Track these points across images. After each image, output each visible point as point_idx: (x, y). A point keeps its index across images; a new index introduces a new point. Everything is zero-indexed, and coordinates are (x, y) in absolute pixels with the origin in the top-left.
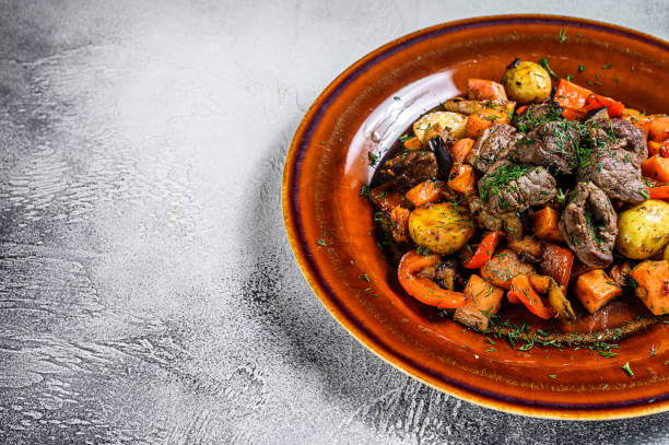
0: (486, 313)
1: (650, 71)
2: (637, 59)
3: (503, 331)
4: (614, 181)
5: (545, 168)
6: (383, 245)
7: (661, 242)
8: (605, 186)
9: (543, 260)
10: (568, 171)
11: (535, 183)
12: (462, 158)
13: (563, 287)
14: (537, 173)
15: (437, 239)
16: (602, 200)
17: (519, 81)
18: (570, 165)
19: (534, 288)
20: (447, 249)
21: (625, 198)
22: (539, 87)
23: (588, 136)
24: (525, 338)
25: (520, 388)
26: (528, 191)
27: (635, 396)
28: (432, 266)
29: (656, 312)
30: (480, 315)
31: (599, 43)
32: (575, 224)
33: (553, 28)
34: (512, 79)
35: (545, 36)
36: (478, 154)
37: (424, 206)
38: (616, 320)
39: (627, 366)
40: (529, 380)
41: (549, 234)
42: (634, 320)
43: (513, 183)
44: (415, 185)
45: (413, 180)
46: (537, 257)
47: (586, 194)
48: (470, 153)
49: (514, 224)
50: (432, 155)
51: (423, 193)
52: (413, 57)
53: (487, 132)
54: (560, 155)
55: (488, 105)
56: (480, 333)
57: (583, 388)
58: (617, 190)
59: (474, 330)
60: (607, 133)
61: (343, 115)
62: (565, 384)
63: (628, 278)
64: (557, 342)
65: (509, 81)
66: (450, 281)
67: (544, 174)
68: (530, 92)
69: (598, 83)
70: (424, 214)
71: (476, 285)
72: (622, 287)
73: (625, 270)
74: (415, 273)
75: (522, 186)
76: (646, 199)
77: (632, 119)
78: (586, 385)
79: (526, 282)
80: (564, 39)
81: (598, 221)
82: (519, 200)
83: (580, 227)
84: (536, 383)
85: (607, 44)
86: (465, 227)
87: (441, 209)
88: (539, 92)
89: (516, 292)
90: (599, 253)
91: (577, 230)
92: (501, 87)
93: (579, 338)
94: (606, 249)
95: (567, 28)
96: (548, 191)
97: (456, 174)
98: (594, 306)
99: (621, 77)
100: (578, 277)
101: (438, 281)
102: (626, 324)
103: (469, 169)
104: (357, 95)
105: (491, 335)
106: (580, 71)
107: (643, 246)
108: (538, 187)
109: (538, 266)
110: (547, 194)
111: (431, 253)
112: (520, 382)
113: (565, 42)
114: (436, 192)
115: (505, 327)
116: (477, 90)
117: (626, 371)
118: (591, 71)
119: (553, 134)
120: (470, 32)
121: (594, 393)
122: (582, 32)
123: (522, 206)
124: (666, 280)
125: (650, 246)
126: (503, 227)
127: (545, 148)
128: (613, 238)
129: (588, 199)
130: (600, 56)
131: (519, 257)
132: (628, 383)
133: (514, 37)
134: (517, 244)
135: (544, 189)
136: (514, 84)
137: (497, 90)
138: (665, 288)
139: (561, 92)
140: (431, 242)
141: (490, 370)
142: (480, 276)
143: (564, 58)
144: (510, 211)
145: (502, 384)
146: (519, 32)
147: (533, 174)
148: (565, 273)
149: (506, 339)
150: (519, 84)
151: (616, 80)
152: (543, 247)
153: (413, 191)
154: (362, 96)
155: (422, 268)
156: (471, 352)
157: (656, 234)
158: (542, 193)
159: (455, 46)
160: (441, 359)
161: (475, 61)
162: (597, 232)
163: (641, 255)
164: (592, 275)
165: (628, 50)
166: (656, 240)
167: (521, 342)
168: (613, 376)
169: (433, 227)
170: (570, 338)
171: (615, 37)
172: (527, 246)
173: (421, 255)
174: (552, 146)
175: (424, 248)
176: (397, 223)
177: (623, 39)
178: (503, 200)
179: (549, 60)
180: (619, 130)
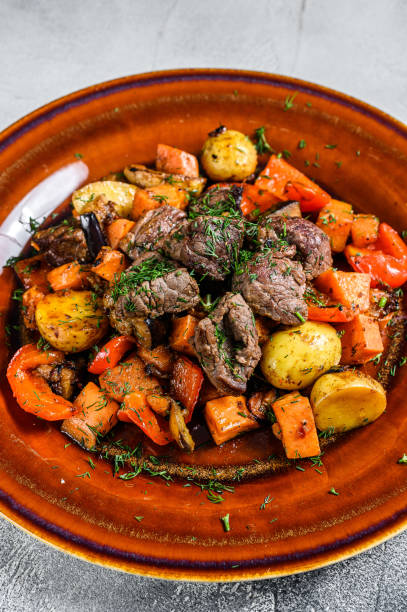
0: (93, 429)
1: (377, 158)
2: (368, 142)
3: (113, 451)
4: (267, 296)
5: (189, 271)
6: (12, 330)
7: (311, 375)
8: (253, 301)
9: (173, 377)
10: (220, 277)
11: (173, 287)
12: (116, 244)
13: (185, 412)
14: (176, 275)
15: (57, 335)
16: (244, 318)
17: (216, 154)
18: (223, 270)
19: (151, 409)
20: (68, 347)
21: (277, 317)
22: (237, 165)
23: (256, 237)
24: (134, 464)
25: (95, 527)
26: (162, 296)
27: (220, 556)
28: (50, 365)
29: (289, 456)
30: (87, 429)
31: (329, 117)
32: (203, 343)
33: (281, 91)
34: (210, 149)
35: (270, 100)
36: (133, 240)
37: (62, 293)
38: (244, 457)
39: (227, 519)
40: (110, 519)
41: (186, 348)
42: (265, 460)
43: (146, 285)
44: (62, 264)
45: (60, 259)
46: (163, 373)
47: (224, 310)
48: (125, 237)
49: (142, 330)
50: (80, 234)
51: (64, 276)
52: (109, 109)
53: (149, 214)
54: (210, 258)
55: (167, 180)
56: (86, 452)
57: (166, 539)
58: (269, 306)
59: (78, 446)
60: (279, 236)
61: (8, 170)
62: (149, 530)
63: (269, 409)
64: (167, 474)
65: (206, 152)
66: (67, 385)
67: (185, 278)
68: (227, 169)
69: (316, 164)
70: (55, 303)
71: (90, 395)
72: (258, 420)
73: (267, 399)
74: (31, 371)
75: (155, 289)
76: (301, 323)
77: (330, 217)
78: (172, 536)
79: (142, 403)
80: (289, 105)
81: (235, 342)
82: (149, 305)
83: (209, 347)
84: (117, 523)
85: (337, 119)
86: (91, 326)
87: (78, 298)
88: (237, 170)
89: (127, 412)
90: (230, 380)
91: (205, 350)
92: (193, 159)
93: (195, 473)
94: (241, 375)
95: (296, 94)
96: (187, 298)
97: (101, 260)
98: (219, 439)
99: (343, 161)
100: (205, 405)
101: (53, 385)
102: (254, 463)
103: (118, 256)
104: (31, 146)
105: (96, 455)
106: (299, 148)
107: (288, 377)
108: (175, 292)
109: (166, 384)
110: (186, 302)
111: (52, 349)
112: (98, 519)
113: (290, 111)
114: (79, 276)
115: (117, 447)
116: (165, 159)
117: (223, 523)
118: (312, 149)
119: (204, 232)
120: (183, 85)
121: (177, 546)
122: (313, 101)
123: (154, 312)
124: (304, 421)
125: (297, 377)
126: (133, 333)
127: (191, 245)
128: (253, 363)
129: (226, 316)
130: (326, 132)
131: (145, 370)
132: (219, 539)
133: (233, 98)
134: (145, 354)
135: (182, 296)
136: (210, 159)
137: (188, 164)
138: (302, 430)
139: (267, 172)
140: (53, 339)
141: (70, 501)
142: (98, 385)
143: (283, 130)
144: (140, 317)
145: (78, 519)
146: (240, 92)
147: (171, 276)
148: (192, 399)
149: (111, 461)
150: (215, 157)
151: (337, 165)
152: (174, 362)
153: (55, 272)
154: (38, 149)
155: (39, 366)
156: (57, 473)
157: (305, 365)
158: (179, 299)
159: (163, 100)
160: (20, 480)
161: (181, 121)
162: (233, 354)
163: (285, 386)
164: (223, 402)
165: (359, 130)
166: (306, 371)
167: (126, 467)
168: (207, 527)
169: (54, 321)
170: (183, 471)
171: (348, 112)
172: (156, 358)
173: (42, 350)
174: (201, 246)
175: (46, 342)
176: (28, 307)
177: (358, 116)
178: (130, 303)
179: (266, 130)
180: (292, 234)
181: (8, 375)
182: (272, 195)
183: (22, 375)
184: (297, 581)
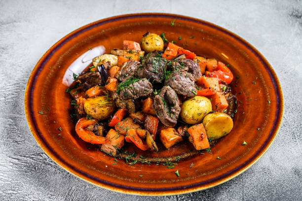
0: (115, 147)
1: (211, 40)
2: (206, 34)
3: (124, 156)
4: (180, 86)
5: (148, 79)
6: (73, 116)
7: (202, 116)
8: (175, 88)
9: (145, 123)
10: (160, 81)
11: (142, 85)
12: (113, 76)
13: (153, 135)
14: (143, 81)
15: (95, 111)
16: (172, 94)
17: (148, 42)
18: (161, 78)
19: (139, 135)
20: (100, 117)
21: (185, 94)
22: (157, 45)
23: (171, 66)
24: (134, 159)
25: (124, 181)
26: (138, 89)
27: (178, 185)
28: (92, 125)
29: (197, 148)
30: (113, 148)
31: (189, 26)
32: (158, 104)
33: (168, 19)
34: (144, 41)
35: (165, 23)
36: (120, 73)
37: (93, 97)
38: (179, 152)
39: (177, 172)
40: (129, 177)
41: (149, 111)
42: (187, 152)
43: (131, 85)
44: (91, 87)
45: (90, 86)
46: (141, 121)
47: (165, 91)
48: (117, 73)
49: (131, 105)
50: (98, 73)
51: (93, 91)
52: (100, 31)
53: (126, 64)
54: (155, 73)
55: (130, 52)
56: (113, 157)
57: (154, 182)
58: (181, 90)
59: (109, 155)
60: (180, 64)
61: (62, 56)
62: (146, 180)
63: (186, 132)
64: (148, 162)
65: (143, 42)
66: (101, 132)
67: (146, 82)
68: (153, 47)
69: (187, 45)
70: (91, 101)
71: (112, 134)
72: (182, 136)
73: (185, 129)
74: (85, 128)
75: (135, 87)
76: (195, 95)
77: (198, 60)
78: (156, 181)
79: (135, 132)
80: (173, 24)
81: (170, 104)
82: (133, 93)
83: (160, 106)
84: (132, 178)
85: (193, 27)
86: (109, 106)
87: (101, 98)
88: (157, 48)
89: (129, 137)
90: (170, 119)
91: (159, 107)
92: (138, 44)
93: (159, 160)
94: (174, 117)
95: (175, 20)
96: (148, 90)
97: (109, 82)
98: (168, 145)
99: (198, 43)
100: (160, 132)
101: (95, 132)
102: (183, 154)
103: (115, 80)
104: (70, 46)
105: (117, 158)
106: (179, 39)
107: (193, 117)
108: (143, 87)
109: (142, 125)
110: (148, 91)
111: (93, 118)
112: (124, 178)
113: (174, 26)
114: (99, 91)
115: (125, 154)
116: (127, 46)
117: (176, 174)
118: (184, 39)
119: (152, 63)
120: (129, 20)
121: (159, 184)
122: (182, 22)
123: (135, 96)
124: (202, 133)
125: (196, 117)
126: (127, 106)
127: (148, 69)
128: (178, 113)
129: (166, 93)
130: (189, 32)
131: (134, 121)
132: (176, 179)
133: (150, 23)
134: (133, 115)
135: (146, 89)
136: (145, 44)
137: (136, 46)
138: (202, 137)
139: (168, 48)
140: (93, 113)
141: (111, 172)
142: (115, 129)
143: (172, 33)
144: (130, 99)
145: (116, 178)
146: (152, 21)
147: (141, 81)
148: (154, 130)
149: (124, 160)
150: (147, 43)
151: (195, 44)
152: (145, 117)
153: (89, 91)
154: (73, 47)
155: (88, 126)
156: (104, 164)
157: (199, 112)
158: (145, 90)
159: (121, 26)
160: (89, 167)
161: (130, 33)
162: (170, 109)
163: (192, 122)
164: (168, 131)
165: (202, 30)
166: (199, 114)
167: (131, 161)
168: (169, 176)
169: (94, 106)
170: (154, 160)
171: (197, 24)
172: (138, 116)
173: (88, 119)
174: (151, 69)
175: (90, 116)
176: (80, 105)
177: (201, 25)
178: (126, 93)
179: (165, 34)
180: (186, 63)
181: (76, 130)
182: (172, 56)
183: (82, 130)
184: (209, 196)
